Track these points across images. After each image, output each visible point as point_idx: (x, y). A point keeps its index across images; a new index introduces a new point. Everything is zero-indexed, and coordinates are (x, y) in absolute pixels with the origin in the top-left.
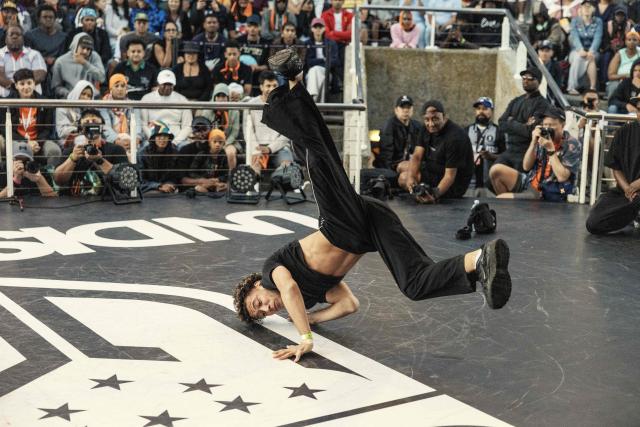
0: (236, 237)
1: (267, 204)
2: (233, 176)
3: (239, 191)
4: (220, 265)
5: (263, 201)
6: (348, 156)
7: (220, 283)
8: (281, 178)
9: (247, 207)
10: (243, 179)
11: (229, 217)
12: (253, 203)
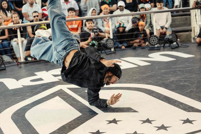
0: (153, 63)
1: (164, 49)
2: (150, 40)
3: (152, 45)
4: (149, 74)
5: (162, 48)
6: (194, 28)
7: (150, 81)
8: (168, 39)
9: (156, 51)
10: (154, 41)
11: (150, 55)
12: (158, 49)
